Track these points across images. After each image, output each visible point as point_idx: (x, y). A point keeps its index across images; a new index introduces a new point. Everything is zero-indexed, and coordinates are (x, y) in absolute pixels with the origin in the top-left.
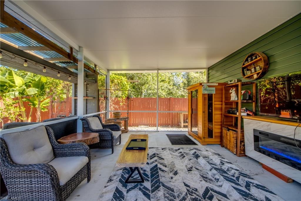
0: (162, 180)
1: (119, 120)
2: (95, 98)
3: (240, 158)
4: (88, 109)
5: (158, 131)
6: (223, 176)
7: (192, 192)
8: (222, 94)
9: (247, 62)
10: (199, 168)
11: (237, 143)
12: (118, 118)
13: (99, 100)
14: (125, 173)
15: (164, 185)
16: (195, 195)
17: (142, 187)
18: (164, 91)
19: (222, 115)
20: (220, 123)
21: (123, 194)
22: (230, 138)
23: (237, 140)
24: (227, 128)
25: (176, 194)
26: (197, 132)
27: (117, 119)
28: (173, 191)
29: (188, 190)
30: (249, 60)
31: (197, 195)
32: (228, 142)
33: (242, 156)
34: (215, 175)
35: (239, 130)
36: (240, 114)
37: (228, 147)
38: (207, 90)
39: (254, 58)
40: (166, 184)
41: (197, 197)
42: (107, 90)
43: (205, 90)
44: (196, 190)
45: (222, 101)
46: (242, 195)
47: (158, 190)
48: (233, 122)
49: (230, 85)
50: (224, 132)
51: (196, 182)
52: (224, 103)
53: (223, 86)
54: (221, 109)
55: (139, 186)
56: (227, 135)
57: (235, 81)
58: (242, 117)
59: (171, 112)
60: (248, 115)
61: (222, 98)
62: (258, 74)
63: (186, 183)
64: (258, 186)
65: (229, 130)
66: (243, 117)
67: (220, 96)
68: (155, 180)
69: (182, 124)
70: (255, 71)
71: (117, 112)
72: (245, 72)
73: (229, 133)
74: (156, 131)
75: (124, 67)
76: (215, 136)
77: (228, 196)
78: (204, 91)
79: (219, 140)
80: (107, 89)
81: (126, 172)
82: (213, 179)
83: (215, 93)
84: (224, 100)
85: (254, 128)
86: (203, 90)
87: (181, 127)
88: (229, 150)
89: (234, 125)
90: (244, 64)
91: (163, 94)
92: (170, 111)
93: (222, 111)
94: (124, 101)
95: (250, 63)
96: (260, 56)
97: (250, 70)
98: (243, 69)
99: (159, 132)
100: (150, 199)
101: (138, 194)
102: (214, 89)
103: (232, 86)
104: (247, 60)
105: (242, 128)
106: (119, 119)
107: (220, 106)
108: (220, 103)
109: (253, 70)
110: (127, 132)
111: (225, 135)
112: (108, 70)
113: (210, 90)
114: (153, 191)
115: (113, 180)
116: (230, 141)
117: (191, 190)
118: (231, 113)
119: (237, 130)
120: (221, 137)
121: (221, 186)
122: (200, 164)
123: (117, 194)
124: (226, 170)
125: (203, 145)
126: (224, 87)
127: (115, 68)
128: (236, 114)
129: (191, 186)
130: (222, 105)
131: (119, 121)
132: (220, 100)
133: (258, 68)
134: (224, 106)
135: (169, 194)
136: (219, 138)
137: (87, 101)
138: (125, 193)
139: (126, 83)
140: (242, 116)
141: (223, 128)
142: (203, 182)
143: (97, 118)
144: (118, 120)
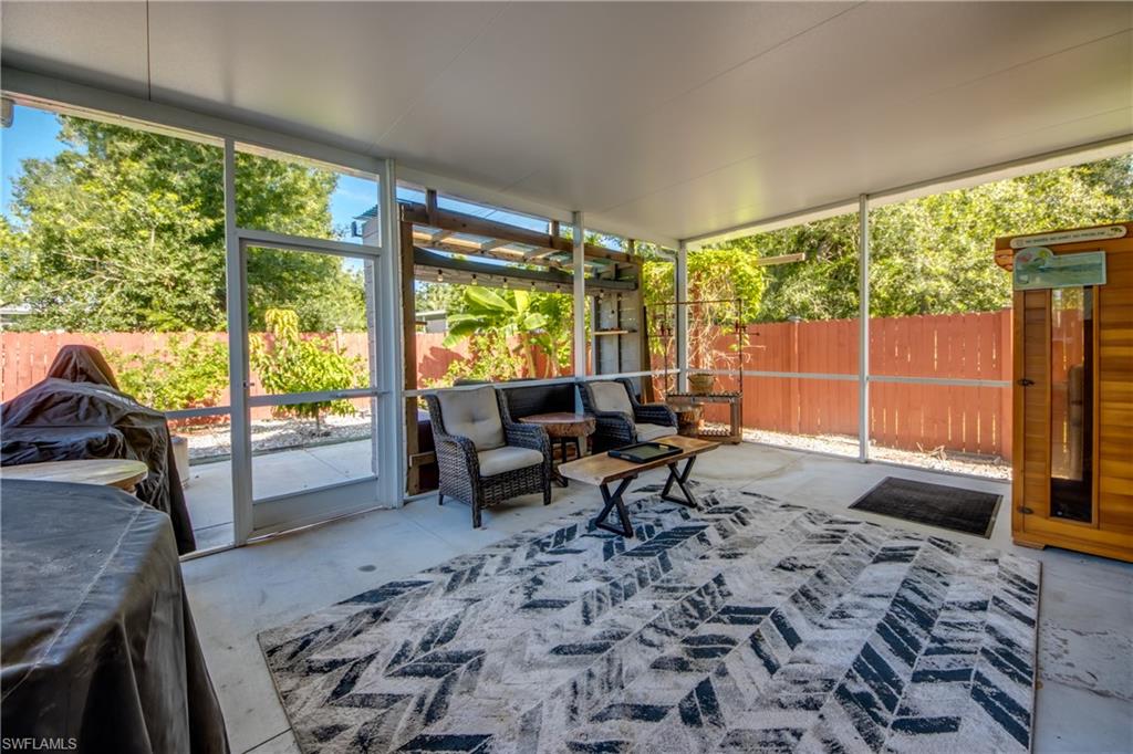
2: (634, 331)
4: (623, 361)
12: (702, 392)
13: (646, 337)
38: (1042, 270)
42: (681, 306)
75: (744, 215)
78: (1024, 278)
80: (681, 301)
83: (1104, 282)
106: (704, 395)
110: (735, 444)
112: (682, 242)
113: (1062, 269)
127: (713, 225)
137: (622, 341)
143: (622, 386)
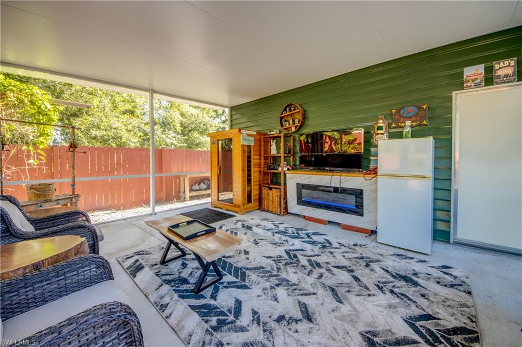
0: (240, 265)
1: (51, 203)
3: (285, 217)
5: (156, 214)
6: (287, 236)
7: (279, 260)
8: (260, 146)
9: (285, 112)
10: (263, 238)
11: (280, 202)
14: (177, 285)
15: (248, 269)
16: (283, 261)
17: (225, 284)
18: (132, 133)
19: (260, 172)
20: (258, 183)
21: (211, 305)
22: (273, 198)
23: (280, 198)
24: (268, 187)
25: (269, 269)
26: (232, 199)
27: (46, 201)
28: (263, 268)
29: (274, 261)
30: (288, 110)
31: (285, 260)
32: (271, 203)
33: (285, 214)
34: (280, 238)
35: (282, 187)
36: (283, 169)
37: (270, 209)
39: (292, 109)
40: (249, 267)
41: (286, 261)
43: (244, 139)
44: (281, 257)
45: (260, 155)
46: (311, 244)
47: (247, 276)
48: (268, 180)
49: (271, 136)
50: (264, 192)
51: (273, 250)
52: (262, 158)
53: (262, 137)
54: (260, 164)
55: (221, 286)
56: (268, 195)
57: (276, 132)
58: (284, 173)
59: (163, 175)
60: (288, 169)
61: (260, 150)
62: (296, 127)
63: (266, 256)
64: (314, 234)
65: (271, 189)
66: (286, 172)
67: (258, 148)
68: (233, 270)
69: (188, 194)
70: (294, 123)
71: (40, 185)
72: (284, 122)
73: (271, 193)
74: (151, 215)
76: (254, 200)
77: (304, 249)
79: (257, 204)
81: (178, 283)
82: (283, 242)
84: (262, 153)
85: (297, 182)
86: (243, 140)
87: (184, 200)
88: (271, 212)
89: (269, 183)
90: (282, 114)
91: (133, 142)
92: (162, 173)
93: (260, 167)
94: (42, 155)
95: (288, 113)
96: (298, 109)
97: (289, 121)
98: (281, 118)
99: (158, 214)
100: (249, 288)
101: (231, 292)
102: (252, 138)
103: (274, 138)
104: (285, 109)
105: (285, 184)
107: (258, 161)
108: (258, 157)
109: (291, 121)
111: (266, 196)
114: (244, 280)
115: (168, 304)
116: (272, 201)
117: (276, 259)
118: (272, 169)
119: (280, 187)
120: (260, 200)
121: (293, 245)
122: (259, 234)
123: (203, 310)
124: (284, 230)
125: (243, 214)
126: (264, 138)
128: (278, 170)
129: (273, 256)
130: (260, 159)
131: (50, 206)
132: (258, 153)
133: (296, 121)
134: (263, 161)
135: (262, 273)
136: (258, 201)
138: (212, 302)
139: (49, 107)
140: (284, 171)
141: (263, 188)
142: (278, 248)
144: (47, 204)
